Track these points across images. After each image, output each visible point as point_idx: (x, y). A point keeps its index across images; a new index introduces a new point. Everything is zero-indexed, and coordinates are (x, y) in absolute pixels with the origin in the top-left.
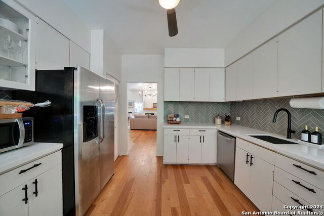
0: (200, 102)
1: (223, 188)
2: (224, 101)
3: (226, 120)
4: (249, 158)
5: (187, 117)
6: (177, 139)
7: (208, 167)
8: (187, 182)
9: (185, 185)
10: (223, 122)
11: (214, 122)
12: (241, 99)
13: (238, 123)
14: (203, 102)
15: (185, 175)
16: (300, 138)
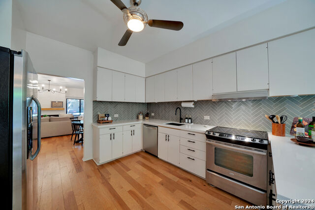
0: (127, 103)
1: (152, 163)
2: (144, 102)
3: (146, 116)
4: (167, 137)
5: (116, 116)
6: (112, 137)
7: (137, 154)
8: (128, 170)
9: (127, 172)
10: (144, 118)
11: (138, 118)
12: (156, 102)
13: (153, 118)
14: (129, 103)
15: (123, 166)
16: (185, 122)
